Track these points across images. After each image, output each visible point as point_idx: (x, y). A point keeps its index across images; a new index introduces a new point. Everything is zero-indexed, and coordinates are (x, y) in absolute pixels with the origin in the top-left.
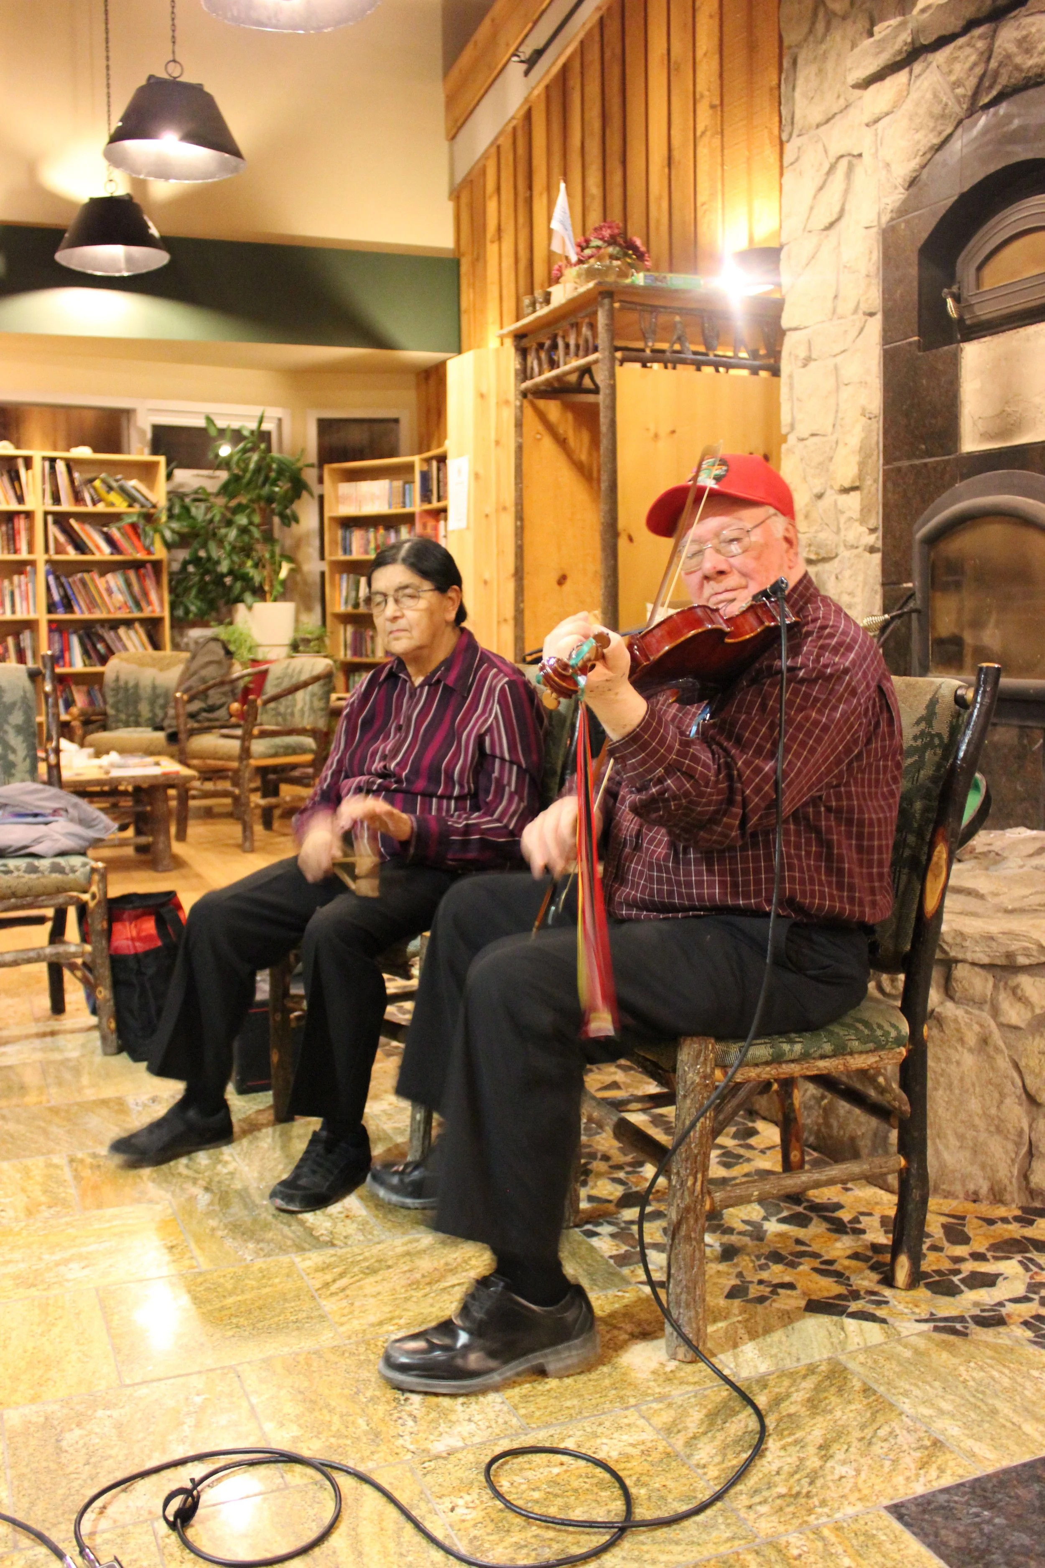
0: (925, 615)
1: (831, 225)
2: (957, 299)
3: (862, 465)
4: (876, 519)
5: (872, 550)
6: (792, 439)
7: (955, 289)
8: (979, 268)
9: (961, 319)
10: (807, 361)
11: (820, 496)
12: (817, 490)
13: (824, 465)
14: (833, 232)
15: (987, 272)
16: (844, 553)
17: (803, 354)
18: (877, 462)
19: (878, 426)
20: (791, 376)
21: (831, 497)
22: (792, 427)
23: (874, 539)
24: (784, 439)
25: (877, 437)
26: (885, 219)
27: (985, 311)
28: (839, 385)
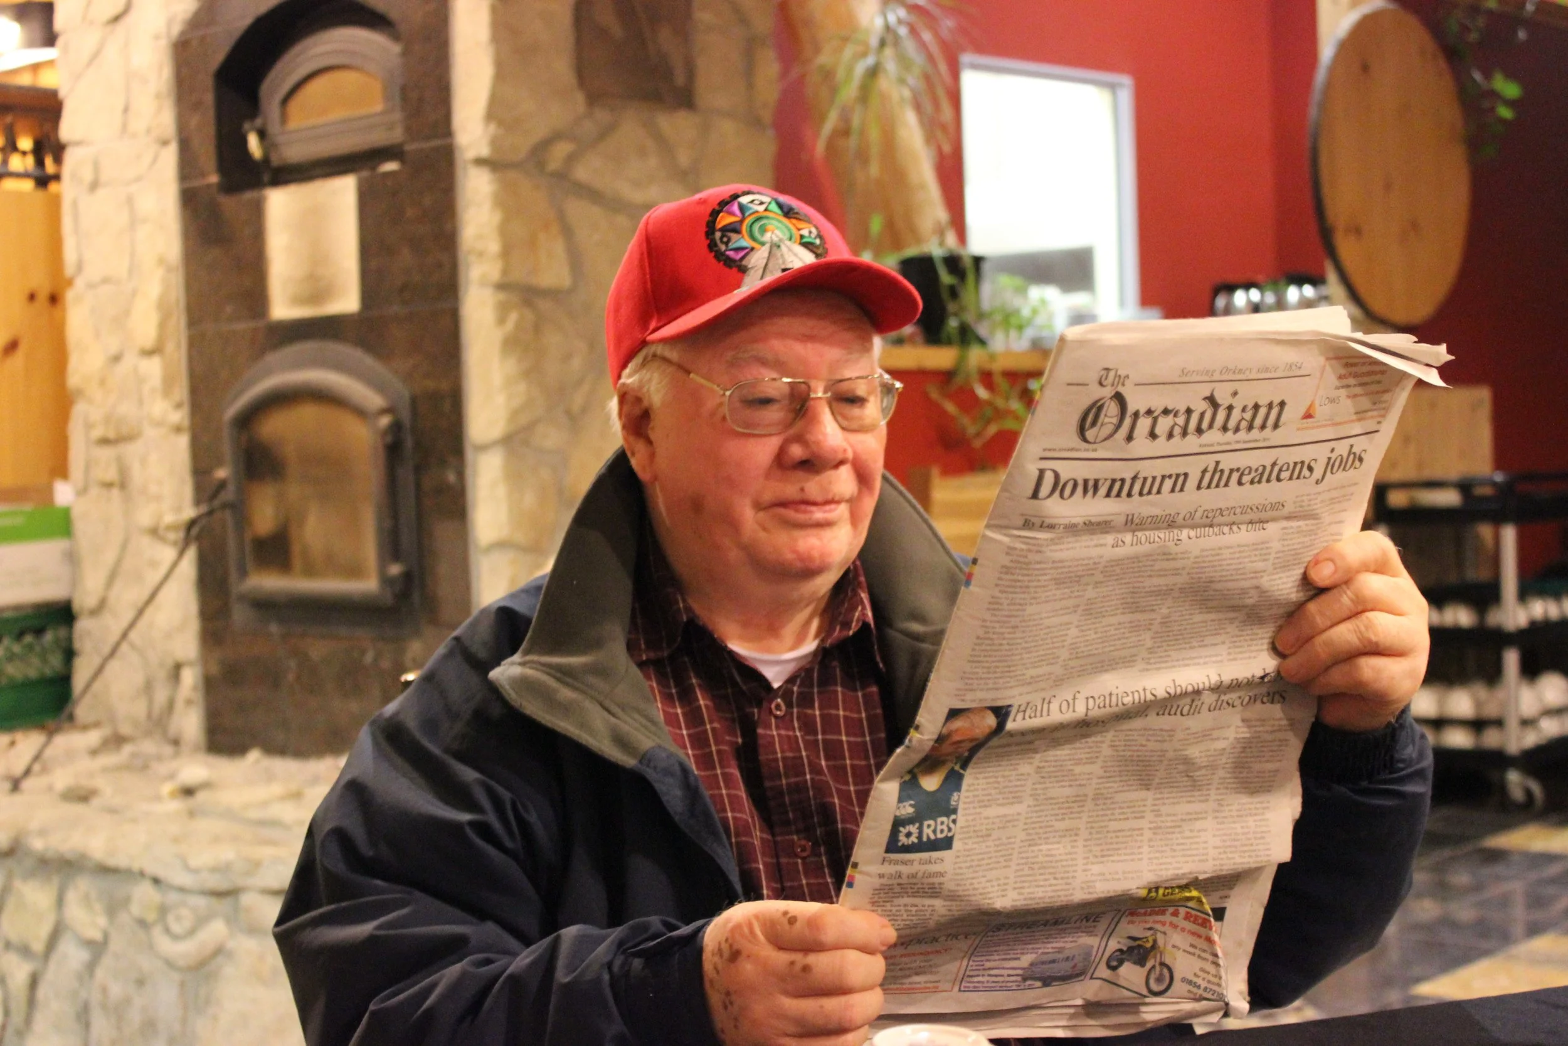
0: (240, 510)
1: (116, 19)
2: (262, 134)
3: (162, 326)
4: (181, 391)
5: (178, 429)
6: (80, 283)
7: (259, 122)
8: (286, 100)
9: (266, 160)
10: (94, 186)
11: (117, 358)
12: (114, 349)
13: (120, 320)
14: (121, 27)
15: (294, 105)
16: (150, 432)
17: (88, 176)
18: (179, 323)
19: (177, 280)
20: (75, 204)
21: (131, 360)
22: (80, 267)
23: (180, 416)
24: (70, 282)
25: (177, 293)
26: (176, 29)
27: (294, 152)
28: (134, 222)
